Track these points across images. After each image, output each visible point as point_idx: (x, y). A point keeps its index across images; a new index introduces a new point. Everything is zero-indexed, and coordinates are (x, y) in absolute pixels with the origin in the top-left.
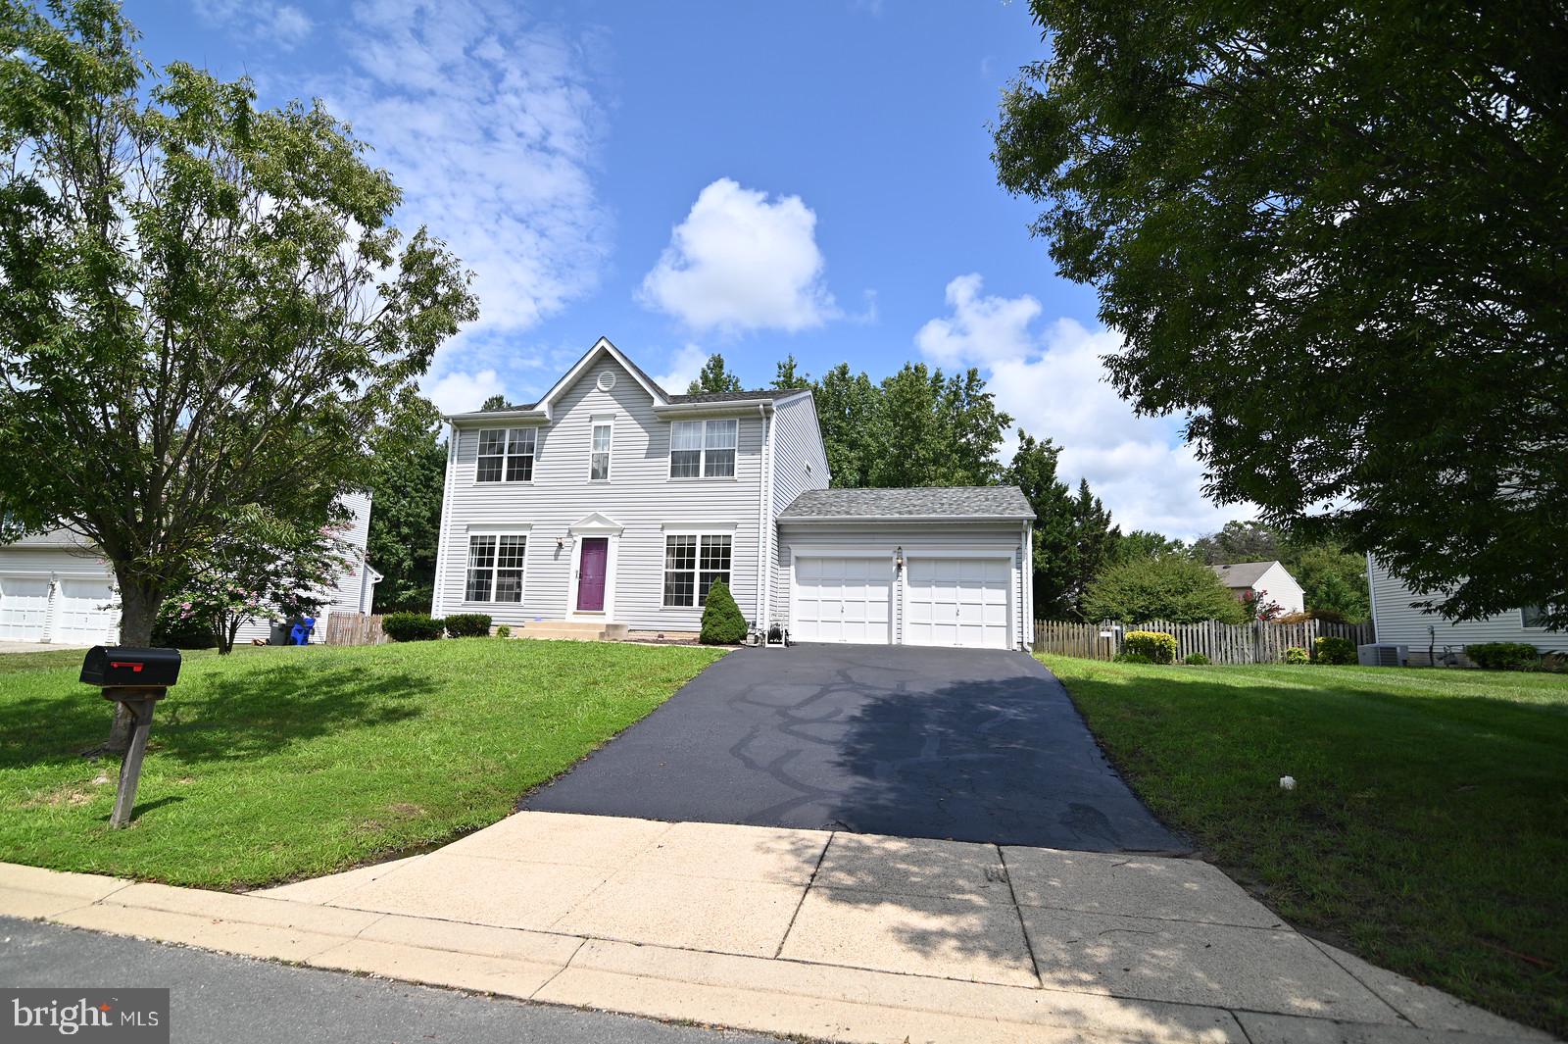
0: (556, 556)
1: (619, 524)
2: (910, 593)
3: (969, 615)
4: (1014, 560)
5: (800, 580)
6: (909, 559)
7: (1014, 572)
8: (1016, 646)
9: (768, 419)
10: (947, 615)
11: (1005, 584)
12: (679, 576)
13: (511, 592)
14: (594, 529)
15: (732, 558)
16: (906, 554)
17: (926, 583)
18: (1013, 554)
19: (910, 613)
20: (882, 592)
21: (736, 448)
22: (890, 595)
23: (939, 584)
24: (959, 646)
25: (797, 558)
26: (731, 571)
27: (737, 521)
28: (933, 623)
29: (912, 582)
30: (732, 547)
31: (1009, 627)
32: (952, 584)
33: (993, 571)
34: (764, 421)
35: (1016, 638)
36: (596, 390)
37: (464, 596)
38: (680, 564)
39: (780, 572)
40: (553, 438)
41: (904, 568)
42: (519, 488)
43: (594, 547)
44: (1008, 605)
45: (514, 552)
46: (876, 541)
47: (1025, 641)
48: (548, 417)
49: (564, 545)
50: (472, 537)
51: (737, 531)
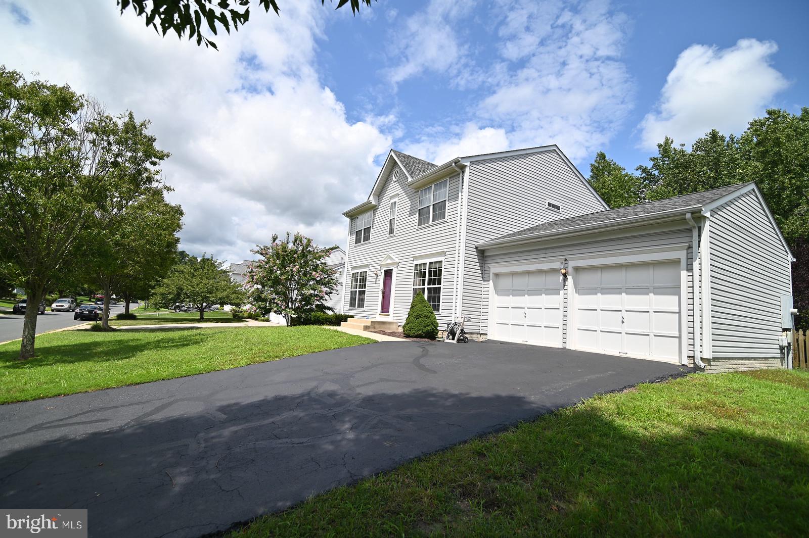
1: (397, 260)
2: (577, 300)
3: (635, 323)
4: (683, 262)
5: (498, 292)
6: (577, 269)
7: (684, 274)
8: (685, 361)
9: (463, 172)
10: (612, 322)
11: (675, 290)
12: (419, 291)
14: (389, 264)
15: (442, 277)
16: (572, 264)
17: (592, 291)
18: (682, 255)
19: (576, 320)
21: (447, 199)
23: (605, 291)
24: (623, 355)
25: (497, 275)
26: (442, 286)
27: (445, 250)
28: (598, 330)
29: (579, 290)
30: (443, 269)
31: (679, 338)
32: (617, 291)
33: (662, 276)
34: (460, 175)
35: (685, 353)
36: (393, 182)
37: (349, 305)
38: (419, 283)
39: (483, 286)
40: (378, 214)
41: (570, 278)
42: (366, 246)
43: (388, 274)
44: (679, 313)
45: (363, 281)
46: (547, 255)
47: (698, 356)
48: (374, 203)
49: (379, 275)
50: (353, 274)
51: (446, 257)
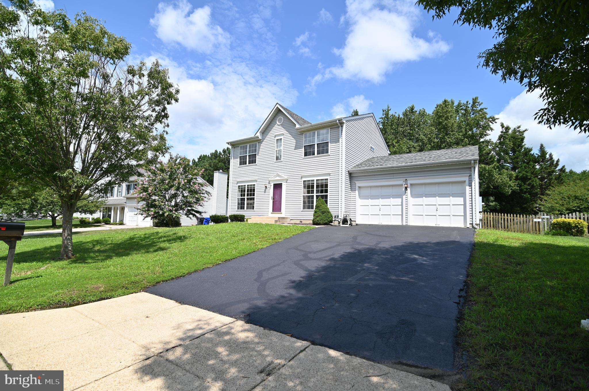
0: (265, 191)
1: (286, 177)
2: (412, 201)
3: (442, 210)
4: (467, 182)
5: (360, 197)
6: (411, 185)
7: (468, 188)
8: (468, 226)
9: (342, 126)
10: (432, 210)
11: (463, 195)
12: (309, 197)
13: (251, 206)
14: (277, 180)
15: (329, 189)
16: (409, 182)
17: (421, 196)
18: (467, 179)
19: (412, 210)
20: (398, 201)
21: (329, 141)
22: (402, 202)
23: (427, 196)
24: (438, 226)
25: (359, 187)
26: (328, 194)
27: (330, 172)
28: (424, 214)
29: (413, 196)
30: (329, 184)
31: (465, 216)
32: (434, 195)
33: (456, 188)
34: (340, 127)
35: (469, 221)
36: (277, 125)
37: (237, 208)
38: (308, 192)
39: (351, 194)
40: (263, 146)
41: (409, 189)
42: (252, 167)
43: (278, 187)
44: (465, 205)
45: (251, 191)
46: (394, 177)
47: (474, 223)
48: (260, 138)
49: (267, 187)
50: (239, 186)
51: (330, 176)
